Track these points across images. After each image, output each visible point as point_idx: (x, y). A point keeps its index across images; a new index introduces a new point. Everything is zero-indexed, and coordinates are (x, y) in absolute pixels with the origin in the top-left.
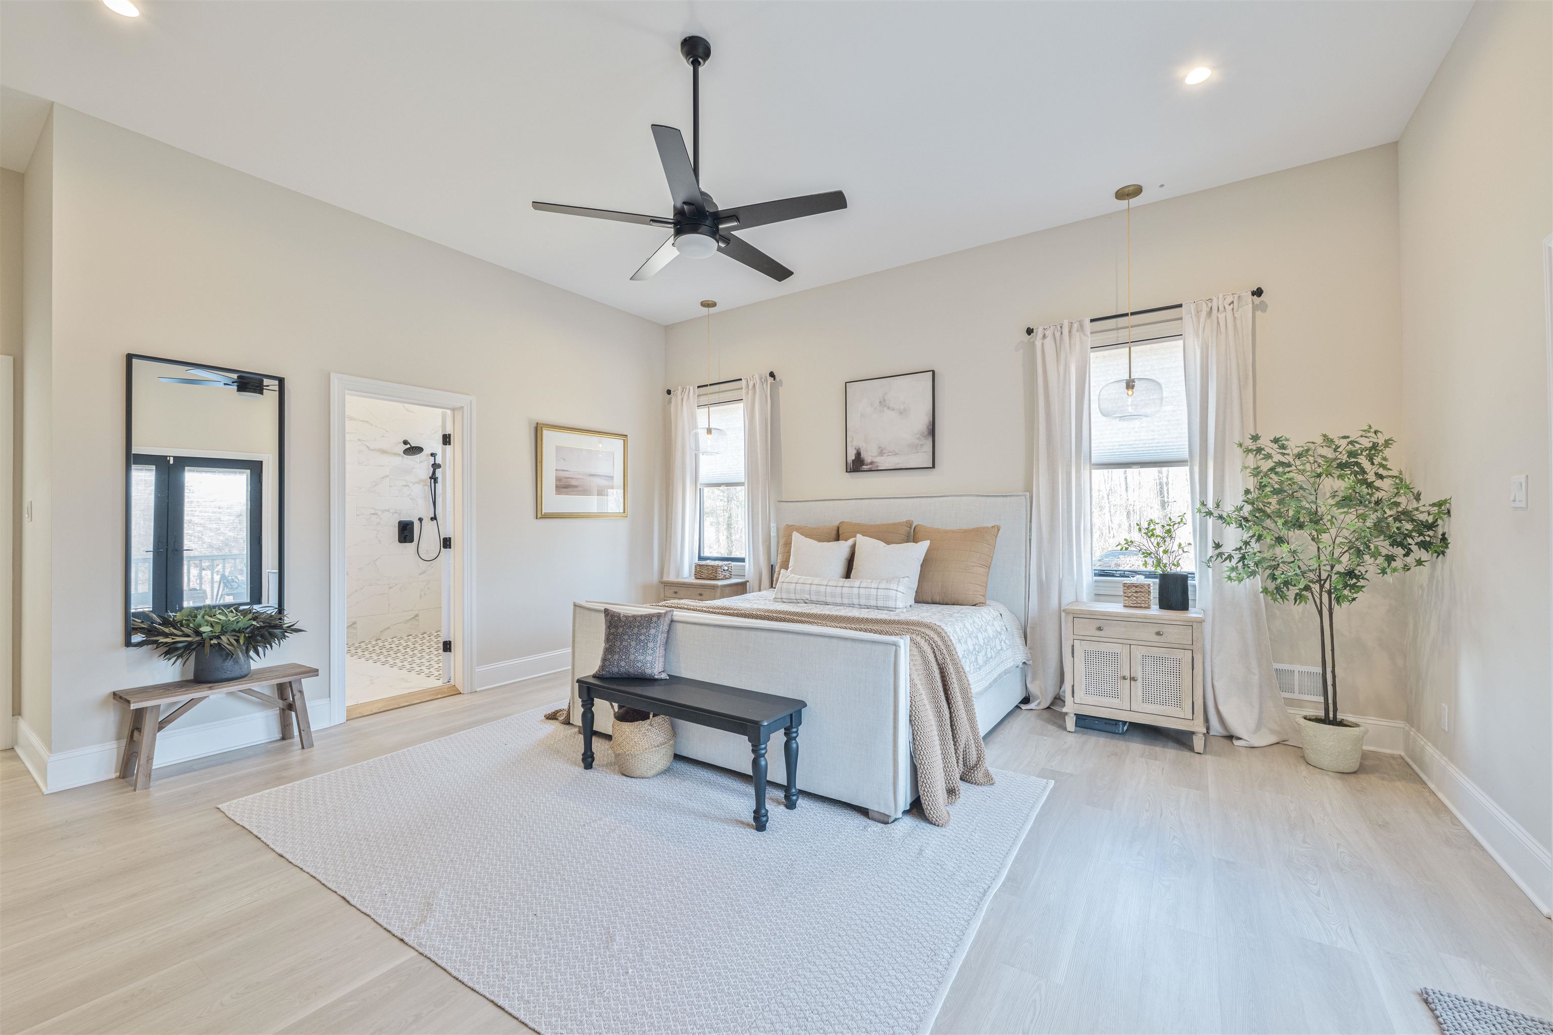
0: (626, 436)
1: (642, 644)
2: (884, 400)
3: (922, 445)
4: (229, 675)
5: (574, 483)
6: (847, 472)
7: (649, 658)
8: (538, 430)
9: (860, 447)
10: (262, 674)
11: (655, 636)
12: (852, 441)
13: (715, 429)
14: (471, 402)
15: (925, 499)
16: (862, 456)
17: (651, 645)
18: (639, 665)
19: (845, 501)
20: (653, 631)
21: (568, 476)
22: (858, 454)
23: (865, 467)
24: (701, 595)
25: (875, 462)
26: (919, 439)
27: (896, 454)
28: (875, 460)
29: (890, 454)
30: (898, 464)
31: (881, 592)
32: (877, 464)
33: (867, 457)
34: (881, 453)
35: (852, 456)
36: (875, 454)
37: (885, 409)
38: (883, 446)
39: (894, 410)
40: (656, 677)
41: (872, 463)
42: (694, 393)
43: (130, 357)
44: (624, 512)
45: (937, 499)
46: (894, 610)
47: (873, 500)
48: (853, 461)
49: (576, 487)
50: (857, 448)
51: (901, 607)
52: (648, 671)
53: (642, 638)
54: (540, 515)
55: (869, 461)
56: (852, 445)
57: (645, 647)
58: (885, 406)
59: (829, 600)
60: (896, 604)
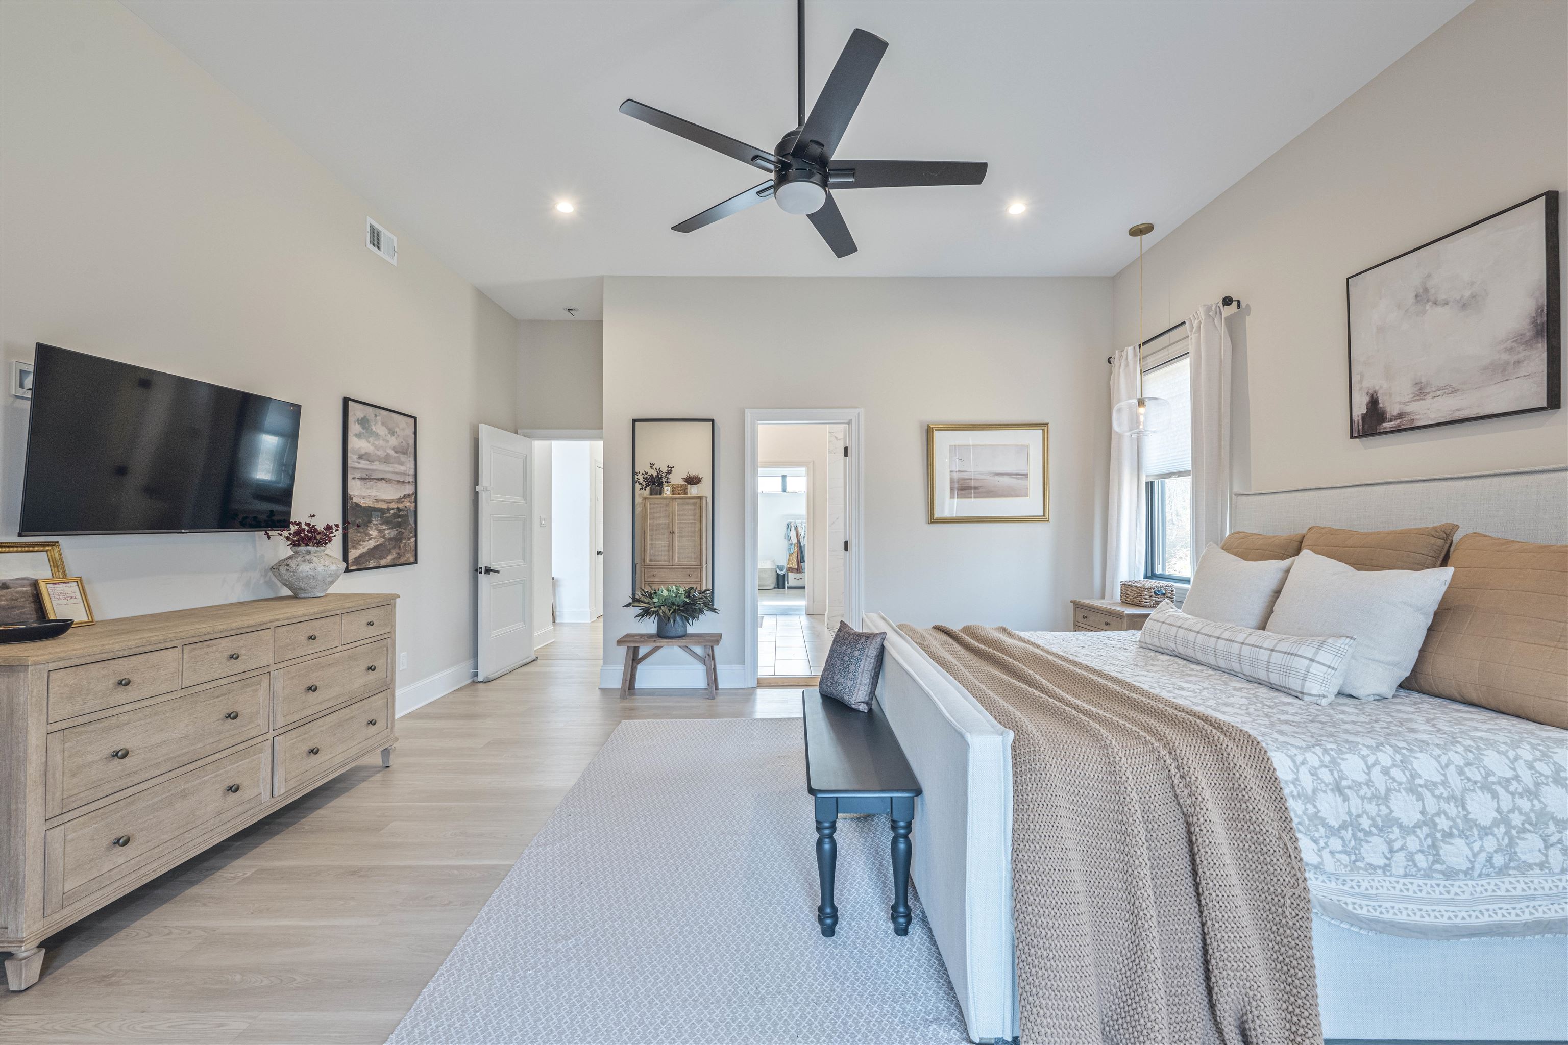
0: (1047, 424)
1: (845, 666)
2: (1426, 290)
3: (1518, 362)
4: (673, 634)
5: (973, 484)
6: (1352, 437)
7: (849, 683)
8: (929, 432)
9: (1377, 388)
10: (698, 637)
11: (859, 659)
12: (1361, 381)
13: (1150, 399)
14: (859, 414)
15: (1512, 478)
16: (1381, 405)
17: (852, 668)
18: (840, 688)
19: (1338, 491)
20: (857, 653)
21: (966, 477)
22: (1374, 402)
23: (1387, 425)
24: (1107, 624)
25: (1408, 414)
26: (1510, 350)
27: (1454, 391)
28: (1408, 409)
29: (1439, 393)
30: (1458, 410)
31: (1277, 658)
32: (1412, 417)
33: (1391, 406)
34: (1421, 392)
35: (1360, 408)
36: (1407, 398)
37: (1428, 307)
38: (1423, 380)
39: (1447, 304)
40: (854, 706)
41: (1400, 416)
42: (1135, 355)
43: (634, 421)
44: (1044, 515)
45: (1544, 476)
46: (1300, 695)
47: (1392, 486)
48: (1364, 417)
49: (976, 488)
50: (1371, 392)
51: (1314, 692)
52: (846, 698)
53: (846, 658)
54: (933, 520)
55: (1395, 413)
56: (1361, 389)
57: (847, 671)
58: (1428, 301)
59: (1200, 657)
60: (1303, 686)
